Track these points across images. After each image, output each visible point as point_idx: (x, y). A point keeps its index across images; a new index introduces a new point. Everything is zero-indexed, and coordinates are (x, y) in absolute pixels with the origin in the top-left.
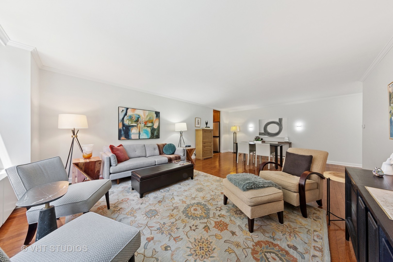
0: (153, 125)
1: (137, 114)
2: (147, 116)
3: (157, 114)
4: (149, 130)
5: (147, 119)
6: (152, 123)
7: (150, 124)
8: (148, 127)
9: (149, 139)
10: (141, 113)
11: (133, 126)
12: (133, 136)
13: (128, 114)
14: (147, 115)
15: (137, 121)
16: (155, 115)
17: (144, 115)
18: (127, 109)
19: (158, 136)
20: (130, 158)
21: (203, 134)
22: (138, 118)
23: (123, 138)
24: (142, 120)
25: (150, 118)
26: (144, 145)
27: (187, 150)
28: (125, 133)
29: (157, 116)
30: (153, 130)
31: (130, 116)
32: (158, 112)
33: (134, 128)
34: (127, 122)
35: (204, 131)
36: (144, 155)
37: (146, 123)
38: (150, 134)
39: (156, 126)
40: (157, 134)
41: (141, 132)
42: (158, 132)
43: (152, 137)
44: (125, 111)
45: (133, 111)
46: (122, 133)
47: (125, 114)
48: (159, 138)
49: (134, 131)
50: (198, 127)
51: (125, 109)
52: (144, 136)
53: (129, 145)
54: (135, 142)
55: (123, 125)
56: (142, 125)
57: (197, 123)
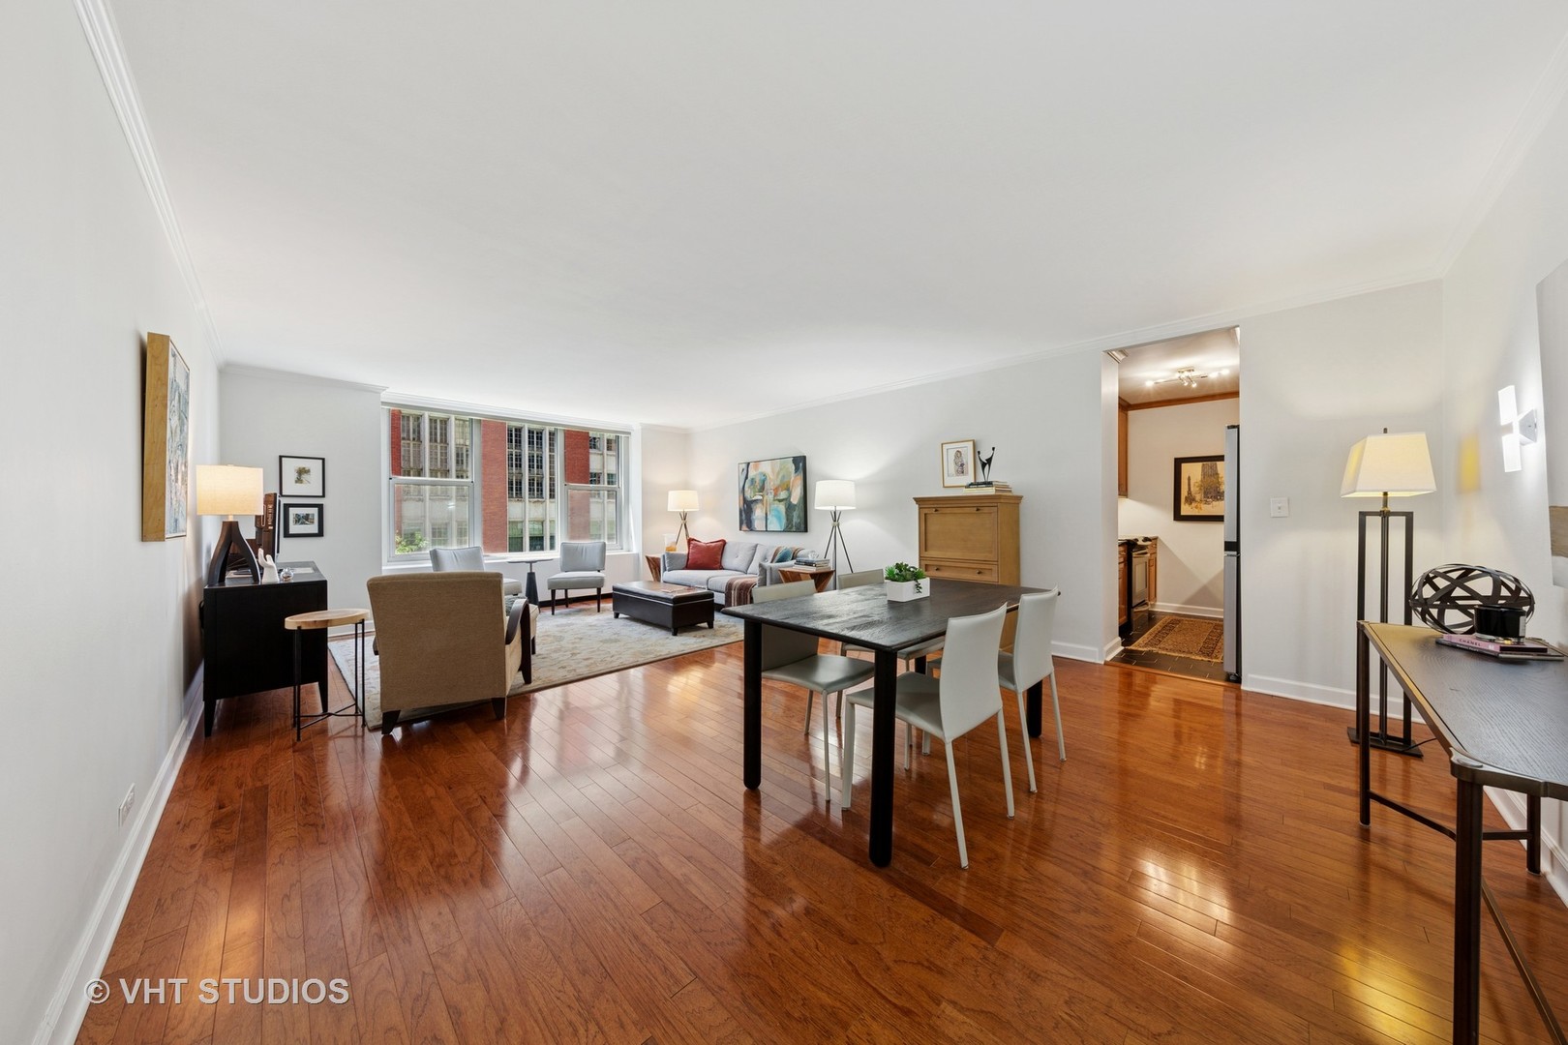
0: (790, 496)
1: (762, 473)
2: (778, 473)
3: (800, 463)
4: (782, 507)
5: (778, 482)
6: (788, 489)
7: (783, 495)
8: (780, 501)
9: (784, 531)
10: (766, 468)
11: (756, 501)
12: (758, 524)
13: (751, 475)
14: (777, 469)
15: (762, 489)
16: (794, 467)
17: (773, 472)
18: (749, 464)
19: (803, 526)
20: (722, 568)
21: (924, 519)
22: (764, 481)
23: (744, 527)
24: (770, 485)
25: (783, 477)
26: (756, 546)
27: (782, 572)
28: (746, 519)
29: (797, 470)
30: (790, 508)
31: (752, 479)
32: (804, 458)
33: (759, 505)
34: (749, 495)
35: (930, 507)
36: (743, 568)
37: (776, 490)
38: (784, 521)
39: (796, 497)
40: (799, 520)
41: (770, 514)
42: (802, 514)
43: (789, 529)
44: (745, 471)
45: (756, 467)
46: (744, 515)
47: (747, 478)
48: (806, 530)
49: (758, 513)
50: (957, 485)
51: (744, 466)
52: (774, 525)
53: (739, 543)
54: (752, 539)
55: (744, 499)
56: (771, 497)
57: (952, 467)
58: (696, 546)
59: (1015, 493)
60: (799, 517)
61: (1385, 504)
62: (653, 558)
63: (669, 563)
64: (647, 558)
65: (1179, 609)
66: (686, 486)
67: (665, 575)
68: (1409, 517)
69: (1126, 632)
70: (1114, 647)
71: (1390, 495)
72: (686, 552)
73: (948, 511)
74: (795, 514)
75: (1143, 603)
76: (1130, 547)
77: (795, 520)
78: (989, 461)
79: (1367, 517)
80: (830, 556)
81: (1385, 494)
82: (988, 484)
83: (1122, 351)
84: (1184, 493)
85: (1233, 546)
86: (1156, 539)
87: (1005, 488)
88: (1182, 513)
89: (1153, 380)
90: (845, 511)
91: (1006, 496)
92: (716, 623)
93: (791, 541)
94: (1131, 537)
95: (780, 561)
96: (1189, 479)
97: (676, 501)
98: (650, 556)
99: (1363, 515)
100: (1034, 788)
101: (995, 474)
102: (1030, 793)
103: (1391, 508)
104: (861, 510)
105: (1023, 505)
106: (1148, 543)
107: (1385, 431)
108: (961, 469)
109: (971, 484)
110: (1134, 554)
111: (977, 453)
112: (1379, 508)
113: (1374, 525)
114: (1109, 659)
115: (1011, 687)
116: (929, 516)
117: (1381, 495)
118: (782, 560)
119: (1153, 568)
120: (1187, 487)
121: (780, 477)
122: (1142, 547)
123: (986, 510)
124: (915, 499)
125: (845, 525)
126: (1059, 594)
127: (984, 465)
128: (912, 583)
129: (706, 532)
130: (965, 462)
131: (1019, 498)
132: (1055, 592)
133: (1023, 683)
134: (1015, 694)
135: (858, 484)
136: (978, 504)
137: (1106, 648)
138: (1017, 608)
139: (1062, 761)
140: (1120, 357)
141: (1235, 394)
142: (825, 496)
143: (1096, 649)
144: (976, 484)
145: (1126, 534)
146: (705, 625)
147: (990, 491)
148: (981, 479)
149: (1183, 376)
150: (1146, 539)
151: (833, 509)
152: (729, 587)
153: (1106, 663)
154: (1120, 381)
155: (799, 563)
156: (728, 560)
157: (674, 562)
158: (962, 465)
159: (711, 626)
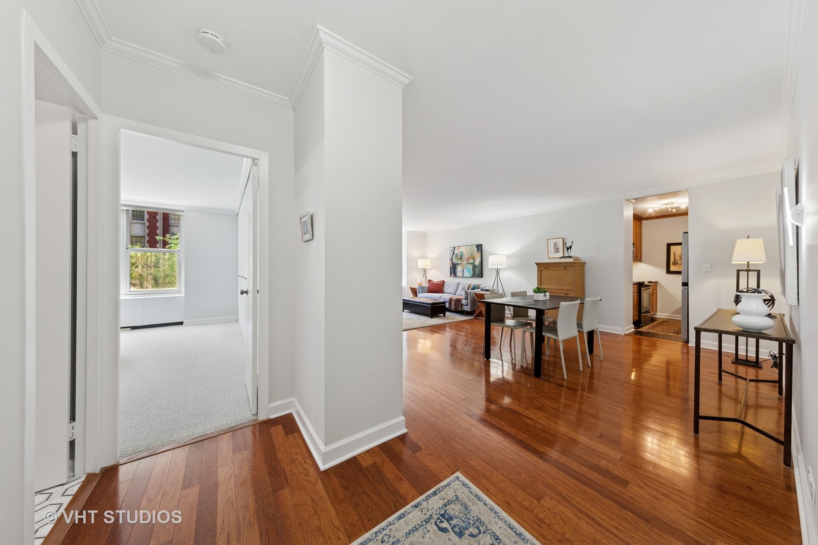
0: (474, 262)
1: (461, 252)
2: (469, 252)
3: (479, 247)
4: (471, 267)
5: (469, 256)
6: (473, 259)
7: (471, 261)
8: (470, 264)
9: (472, 277)
10: (463, 249)
11: (458, 264)
12: (459, 274)
13: (456, 252)
14: (468, 250)
15: (461, 259)
16: (476, 249)
17: (467, 251)
18: (455, 248)
19: (481, 275)
20: (443, 293)
21: (540, 272)
22: (462, 255)
23: (452, 275)
24: (465, 257)
25: (471, 253)
26: (459, 283)
27: (475, 294)
28: (453, 271)
29: (478, 250)
30: (474, 267)
31: (456, 254)
32: (481, 246)
33: (460, 266)
34: (455, 261)
35: (542, 267)
36: (454, 292)
37: (468, 259)
38: (472, 272)
39: (477, 262)
40: (478, 272)
41: (465, 270)
42: (480, 270)
43: (474, 276)
44: (453, 251)
45: (458, 249)
46: (452, 270)
47: (454, 253)
48: (482, 277)
49: (459, 269)
50: (555, 257)
51: (453, 249)
52: (467, 274)
53: (450, 282)
54: (456, 280)
55: (452, 263)
56: (465, 262)
57: (552, 249)
58: (432, 283)
59: (583, 261)
60: (479, 271)
61: (748, 267)
62: (413, 288)
63: (421, 290)
64: (410, 288)
65: (669, 316)
66: (424, 257)
67: (419, 295)
68: (758, 272)
69: (637, 323)
70: (631, 329)
71: (750, 263)
72: (427, 286)
73: (551, 268)
74: (477, 270)
75: (648, 312)
76: (640, 286)
77: (477, 272)
78: (570, 247)
79: (740, 272)
80: (495, 287)
81: (748, 262)
82: (570, 257)
83: (635, 199)
84: (672, 260)
85: (685, 284)
86: (657, 282)
87: (578, 259)
88: (671, 270)
89: (653, 208)
90: (502, 268)
91: (578, 262)
92: (446, 315)
93: (475, 281)
94: (641, 281)
95: (472, 289)
96: (675, 253)
97: (421, 264)
98: (412, 287)
99: (738, 271)
100: (590, 365)
101: (573, 253)
102: (588, 367)
103: (751, 268)
104: (509, 268)
105: (586, 266)
106: (651, 284)
107: (748, 237)
108: (557, 250)
109: (562, 257)
110: (642, 289)
111: (564, 243)
112: (746, 268)
113: (743, 275)
114: (627, 333)
115: (581, 330)
116: (542, 271)
117: (746, 263)
118: (473, 289)
119: (655, 296)
120: (673, 257)
121: (470, 253)
122: (647, 286)
123: (569, 268)
124: (536, 263)
125: (501, 274)
126: (601, 300)
127: (568, 249)
128: (543, 294)
129: (436, 276)
130: (558, 247)
131: (585, 263)
132: (599, 298)
133: (586, 329)
134: (583, 332)
135: (508, 257)
136: (565, 266)
137: (625, 328)
138: (584, 303)
139: (602, 360)
140: (634, 201)
141: (686, 214)
142: (491, 262)
143: (621, 328)
144: (564, 257)
145: (637, 279)
146: (442, 315)
147: (571, 260)
148: (566, 255)
149: (668, 206)
150: (650, 282)
151: (496, 267)
152: (451, 300)
153: (625, 335)
154: (634, 209)
155: (482, 290)
156: (446, 289)
157: (423, 290)
158: (557, 249)
159: (444, 316)
